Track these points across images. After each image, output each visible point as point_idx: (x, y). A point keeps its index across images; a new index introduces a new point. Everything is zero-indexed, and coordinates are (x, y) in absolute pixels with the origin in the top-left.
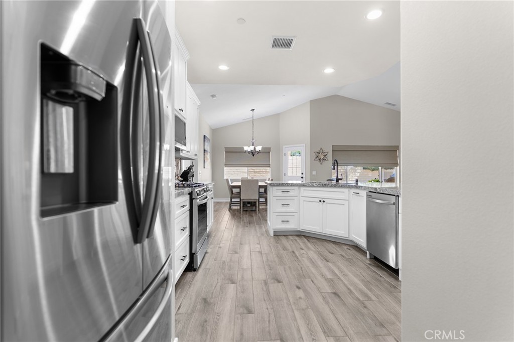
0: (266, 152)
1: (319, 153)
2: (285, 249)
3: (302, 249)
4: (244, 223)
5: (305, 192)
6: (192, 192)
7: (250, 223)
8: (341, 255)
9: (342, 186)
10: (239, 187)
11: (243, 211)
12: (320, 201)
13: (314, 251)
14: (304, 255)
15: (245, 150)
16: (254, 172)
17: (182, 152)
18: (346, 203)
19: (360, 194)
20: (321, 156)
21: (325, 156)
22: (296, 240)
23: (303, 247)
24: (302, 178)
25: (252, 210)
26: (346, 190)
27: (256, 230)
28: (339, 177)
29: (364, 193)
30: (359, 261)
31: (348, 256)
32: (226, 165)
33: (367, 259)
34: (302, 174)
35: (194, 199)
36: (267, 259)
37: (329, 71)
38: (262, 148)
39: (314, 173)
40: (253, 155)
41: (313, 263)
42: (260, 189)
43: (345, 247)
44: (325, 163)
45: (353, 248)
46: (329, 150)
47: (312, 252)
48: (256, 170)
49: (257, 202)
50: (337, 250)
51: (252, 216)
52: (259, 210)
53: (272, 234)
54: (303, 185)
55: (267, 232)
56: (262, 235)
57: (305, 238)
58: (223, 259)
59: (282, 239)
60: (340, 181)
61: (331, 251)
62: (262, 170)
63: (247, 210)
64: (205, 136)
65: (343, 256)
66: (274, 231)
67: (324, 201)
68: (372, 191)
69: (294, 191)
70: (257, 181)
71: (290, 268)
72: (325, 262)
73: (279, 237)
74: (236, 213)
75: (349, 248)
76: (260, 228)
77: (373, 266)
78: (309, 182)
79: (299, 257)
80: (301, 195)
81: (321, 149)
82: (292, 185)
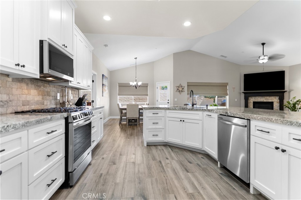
0: (145, 86)
1: (179, 87)
2: (154, 159)
3: (167, 159)
4: (128, 134)
5: (169, 113)
6: (68, 117)
7: (131, 135)
8: (197, 164)
9: (197, 110)
10: (125, 109)
11: (129, 125)
12: (181, 121)
13: (176, 160)
14: (169, 165)
15: (131, 84)
16: (139, 99)
17: (71, 83)
18: (200, 122)
19: (212, 116)
20: (181, 89)
21: (183, 89)
22: (163, 149)
23: (168, 157)
24: (168, 103)
25: (135, 125)
26: (200, 113)
27: (134, 141)
28: (194, 103)
29: (215, 116)
30: (212, 170)
31: (203, 165)
32: (119, 95)
33: (218, 167)
34: (168, 100)
35: (70, 123)
36: (139, 171)
37: (187, 24)
38: (142, 84)
39: (176, 100)
40: (136, 88)
41: (176, 173)
42: (140, 111)
43: (200, 156)
44: (183, 93)
45: (206, 157)
46: (185, 85)
47: (174, 161)
48: (140, 98)
49: (138, 120)
50: (194, 159)
51: (134, 129)
52: (139, 125)
53: (145, 145)
54: (168, 109)
55: (142, 142)
56: (139, 145)
57: (170, 148)
58: (101, 172)
59: (153, 149)
60: (195, 106)
61: (190, 160)
62: (144, 98)
63: (131, 125)
64: (103, 75)
65: (200, 166)
66: (147, 143)
67: (183, 121)
68: (223, 114)
69: (161, 113)
70: (138, 105)
71: (156, 180)
72: (185, 172)
73: (151, 147)
74: (124, 127)
75: (202, 157)
76: (138, 139)
77: (225, 175)
78: (173, 106)
79: (165, 168)
80: (167, 116)
81: (180, 84)
82: (160, 108)
